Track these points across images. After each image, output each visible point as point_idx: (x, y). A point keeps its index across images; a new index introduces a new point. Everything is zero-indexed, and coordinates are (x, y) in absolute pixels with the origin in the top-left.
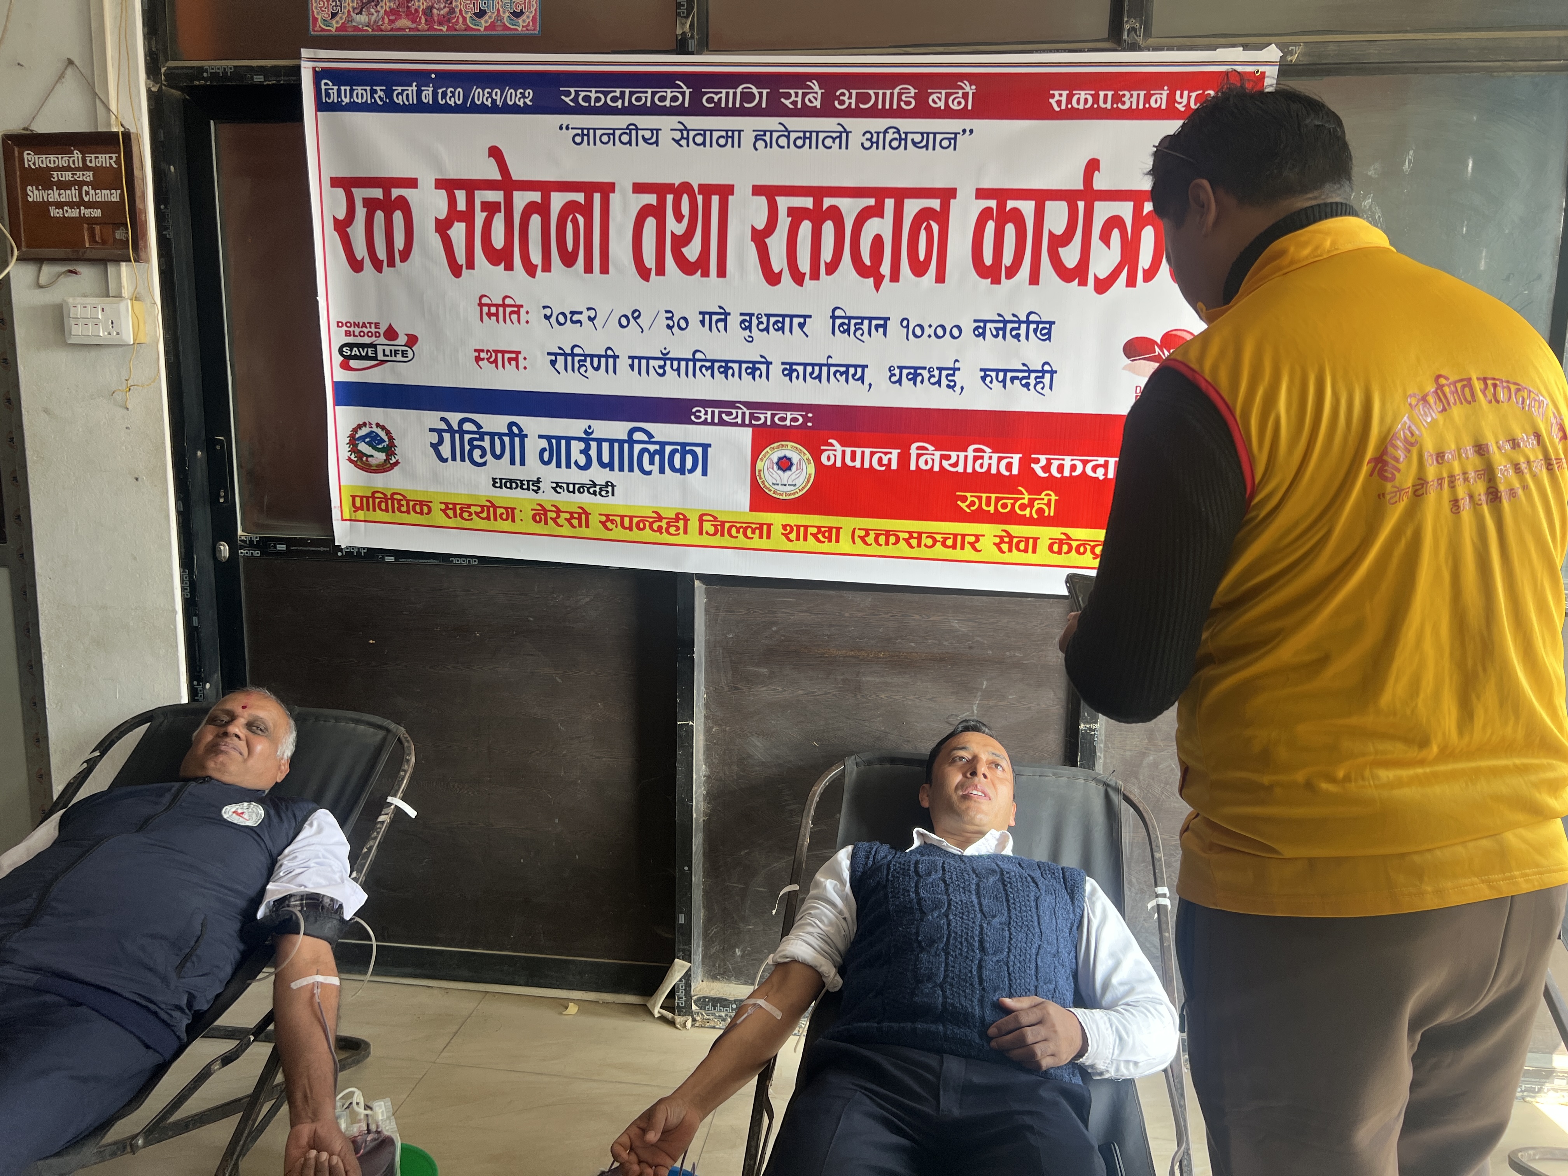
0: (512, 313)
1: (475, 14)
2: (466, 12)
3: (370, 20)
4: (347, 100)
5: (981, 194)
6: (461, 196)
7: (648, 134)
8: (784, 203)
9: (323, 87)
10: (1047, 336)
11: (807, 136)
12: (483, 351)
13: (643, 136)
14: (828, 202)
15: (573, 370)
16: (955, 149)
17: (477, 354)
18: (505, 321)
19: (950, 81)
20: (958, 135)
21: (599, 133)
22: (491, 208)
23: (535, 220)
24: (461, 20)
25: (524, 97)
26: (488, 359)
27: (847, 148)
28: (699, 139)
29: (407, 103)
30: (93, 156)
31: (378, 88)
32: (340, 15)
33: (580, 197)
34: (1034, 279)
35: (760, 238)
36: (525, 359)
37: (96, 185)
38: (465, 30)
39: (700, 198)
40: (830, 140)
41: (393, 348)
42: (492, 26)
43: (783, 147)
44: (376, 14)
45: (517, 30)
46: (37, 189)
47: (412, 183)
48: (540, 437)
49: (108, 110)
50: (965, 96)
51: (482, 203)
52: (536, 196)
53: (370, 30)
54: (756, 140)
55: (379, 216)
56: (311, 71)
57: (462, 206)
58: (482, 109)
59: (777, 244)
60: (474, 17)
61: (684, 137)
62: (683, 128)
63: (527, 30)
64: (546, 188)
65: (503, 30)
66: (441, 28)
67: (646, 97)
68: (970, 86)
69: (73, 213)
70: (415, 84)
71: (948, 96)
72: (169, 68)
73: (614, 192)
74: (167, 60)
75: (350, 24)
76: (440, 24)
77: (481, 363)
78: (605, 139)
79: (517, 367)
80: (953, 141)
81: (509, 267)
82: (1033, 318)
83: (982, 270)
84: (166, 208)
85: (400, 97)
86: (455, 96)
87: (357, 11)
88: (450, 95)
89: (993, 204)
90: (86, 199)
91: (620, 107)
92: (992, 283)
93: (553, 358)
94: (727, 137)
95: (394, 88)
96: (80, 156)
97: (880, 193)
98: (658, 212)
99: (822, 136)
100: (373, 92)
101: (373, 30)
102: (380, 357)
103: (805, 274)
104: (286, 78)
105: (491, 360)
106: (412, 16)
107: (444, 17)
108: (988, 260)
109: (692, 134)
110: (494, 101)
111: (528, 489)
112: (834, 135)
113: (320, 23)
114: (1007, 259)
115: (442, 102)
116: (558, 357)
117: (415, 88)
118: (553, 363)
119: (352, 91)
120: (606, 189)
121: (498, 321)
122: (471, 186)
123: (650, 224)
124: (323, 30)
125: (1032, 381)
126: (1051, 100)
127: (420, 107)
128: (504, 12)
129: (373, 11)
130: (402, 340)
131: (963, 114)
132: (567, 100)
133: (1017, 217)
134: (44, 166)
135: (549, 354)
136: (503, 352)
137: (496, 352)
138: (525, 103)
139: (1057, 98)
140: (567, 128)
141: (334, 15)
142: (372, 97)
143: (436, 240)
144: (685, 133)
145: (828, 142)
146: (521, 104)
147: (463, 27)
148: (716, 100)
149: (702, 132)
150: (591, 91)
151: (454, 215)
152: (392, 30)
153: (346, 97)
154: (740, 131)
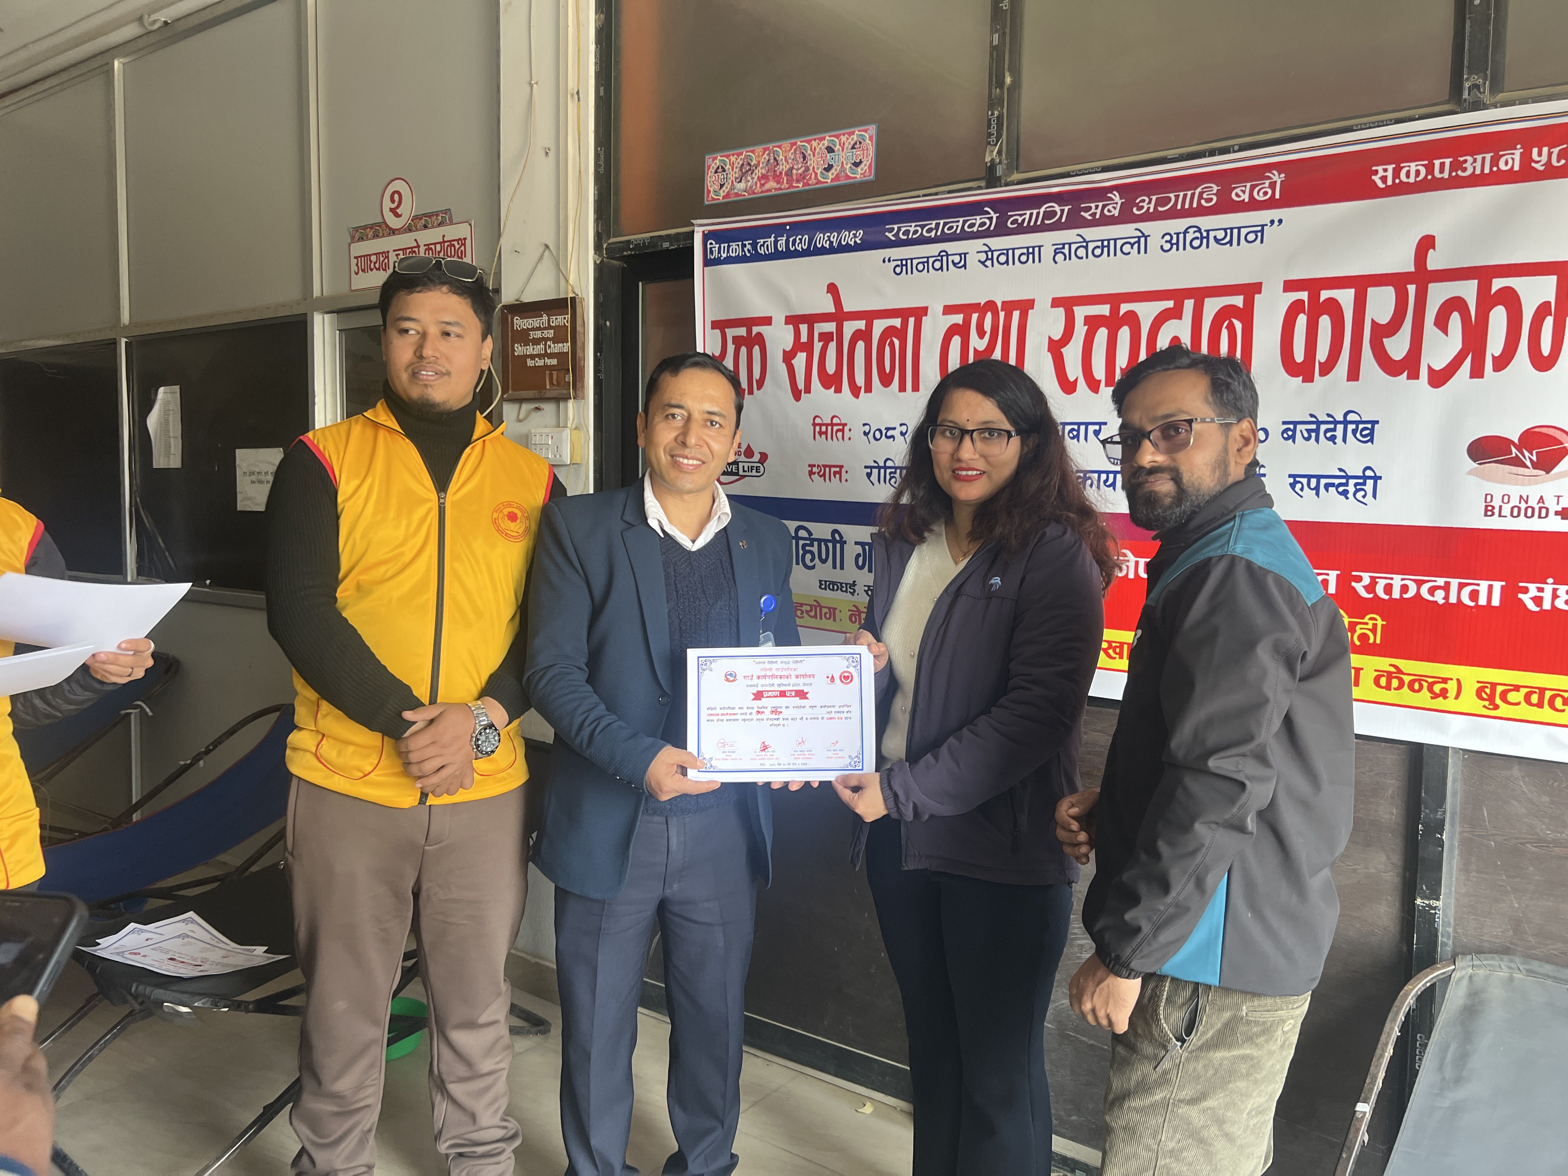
0: (838, 431)
1: (825, 169)
2: (818, 169)
3: (747, 186)
4: (724, 255)
5: (1290, 286)
6: (804, 328)
7: (957, 259)
8: (1081, 313)
9: (709, 246)
10: (1369, 438)
11: (1105, 245)
12: (814, 466)
13: (953, 261)
14: (1124, 308)
15: (885, 482)
16: (1262, 242)
17: (810, 469)
18: (832, 439)
19: (1257, 173)
20: (1265, 227)
21: (915, 262)
22: (826, 338)
23: (860, 345)
24: (813, 176)
25: (855, 236)
26: (818, 473)
27: (1146, 252)
28: (1003, 259)
29: (767, 253)
30: (554, 317)
31: (746, 243)
32: (726, 185)
33: (897, 322)
34: (1354, 374)
35: (1056, 348)
36: (847, 472)
37: (555, 340)
38: (816, 184)
39: (1002, 315)
40: (1129, 246)
41: (750, 465)
42: (837, 178)
43: (1082, 258)
44: (751, 181)
45: (856, 178)
46: (521, 346)
47: (767, 321)
48: (856, 543)
49: (567, 281)
50: (1273, 185)
51: (820, 334)
52: (861, 324)
53: (746, 194)
54: (1056, 253)
55: (744, 350)
56: (701, 234)
57: (804, 338)
58: (822, 251)
59: (1072, 354)
60: (824, 172)
61: (989, 258)
62: (987, 249)
63: (865, 176)
64: (870, 316)
65: (845, 180)
66: (798, 185)
67: (957, 226)
68: (1279, 175)
69: (540, 363)
70: (773, 235)
71: (1253, 188)
72: (609, 244)
73: (926, 315)
74: (609, 238)
75: (733, 192)
76: (798, 181)
77: (813, 476)
78: (920, 267)
79: (840, 480)
80: (1259, 234)
81: (838, 390)
82: (1351, 417)
83: (1290, 366)
84: (601, 355)
85: (762, 248)
86: (801, 242)
87: (738, 180)
88: (798, 241)
89: (1304, 295)
90: (549, 352)
91: (933, 236)
92: (1303, 381)
93: (869, 470)
94: (1028, 253)
95: (758, 241)
96: (547, 318)
97: (1178, 295)
98: (962, 330)
99: (1119, 243)
100: (744, 246)
101: (749, 194)
102: (741, 473)
103: (1100, 381)
104: (684, 243)
105: (821, 474)
106: (777, 178)
107: (801, 175)
108: (1299, 356)
109: (996, 254)
110: (831, 243)
111: (846, 591)
112: (1132, 241)
113: (712, 194)
114: (1322, 354)
115: (792, 249)
116: (873, 470)
117: (773, 239)
118: (869, 475)
119: (729, 247)
120: (920, 313)
121: (827, 438)
122: (811, 320)
123: (956, 341)
124: (713, 199)
125: (1351, 488)
126: (1373, 177)
127: (777, 255)
128: (847, 164)
129: (749, 178)
130: (757, 457)
131: (1270, 204)
132: (890, 235)
133: (1334, 308)
134: (525, 327)
135: (866, 467)
136: (830, 467)
137: (825, 466)
138: (855, 242)
139: (1381, 173)
140: (889, 261)
141: (722, 186)
142: (743, 250)
143: (783, 368)
144: (990, 254)
145: (1127, 248)
146: (852, 243)
147: (815, 181)
148: (1020, 221)
149: (1005, 252)
150: (911, 226)
151: (798, 347)
152: (762, 192)
153: (724, 253)
154: (1040, 247)
